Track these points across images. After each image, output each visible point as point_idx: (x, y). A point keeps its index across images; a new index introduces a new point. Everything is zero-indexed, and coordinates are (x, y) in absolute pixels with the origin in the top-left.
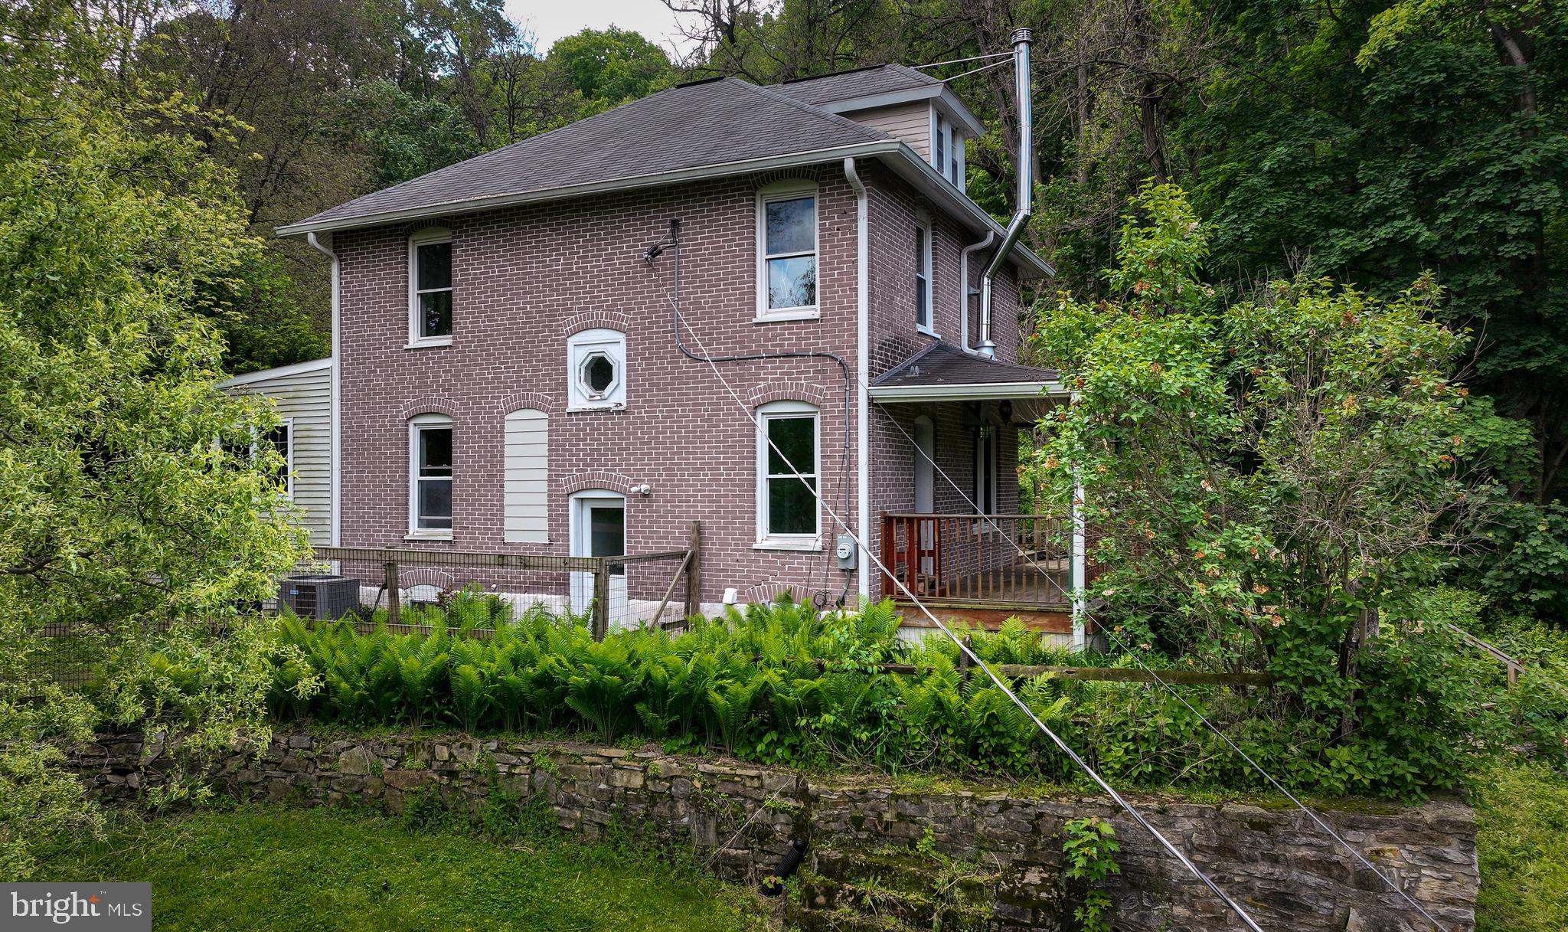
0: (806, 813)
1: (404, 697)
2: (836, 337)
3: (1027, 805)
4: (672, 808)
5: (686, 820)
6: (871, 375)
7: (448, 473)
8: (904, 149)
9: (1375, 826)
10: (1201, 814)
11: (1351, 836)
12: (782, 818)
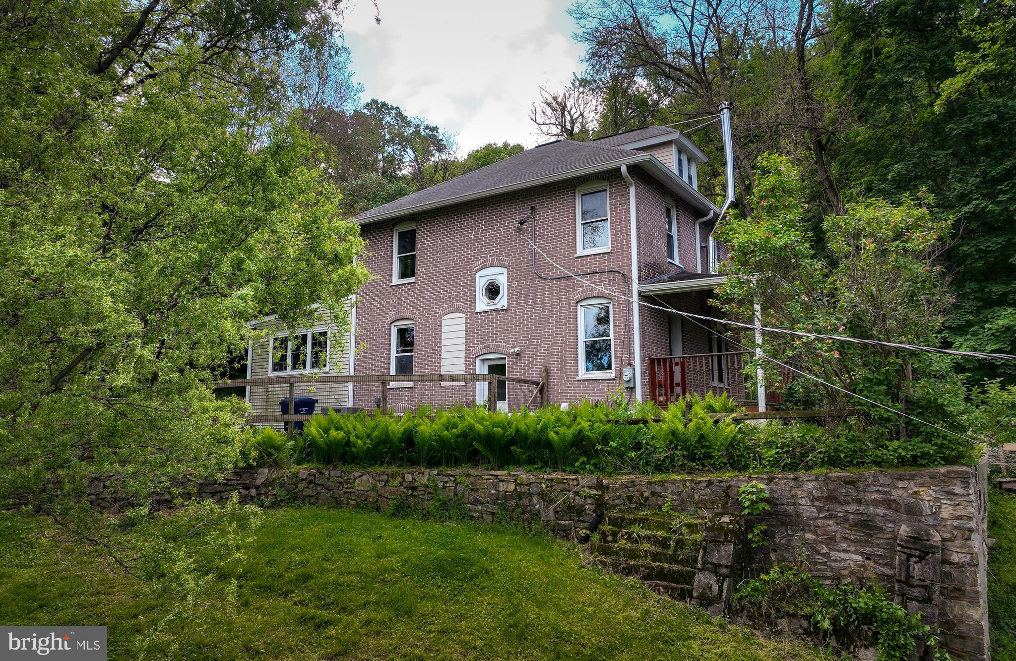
0: (601, 497)
1: (390, 448)
2: (620, 261)
3: (721, 482)
4: (530, 500)
5: (537, 506)
6: (639, 280)
7: (412, 351)
8: (652, 158)
9: (912, 478)
10: (817, 479)
11: (900, 484)
12: (589, 501)
